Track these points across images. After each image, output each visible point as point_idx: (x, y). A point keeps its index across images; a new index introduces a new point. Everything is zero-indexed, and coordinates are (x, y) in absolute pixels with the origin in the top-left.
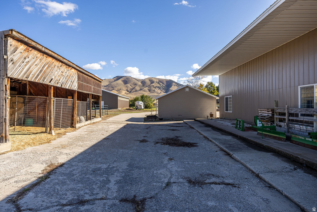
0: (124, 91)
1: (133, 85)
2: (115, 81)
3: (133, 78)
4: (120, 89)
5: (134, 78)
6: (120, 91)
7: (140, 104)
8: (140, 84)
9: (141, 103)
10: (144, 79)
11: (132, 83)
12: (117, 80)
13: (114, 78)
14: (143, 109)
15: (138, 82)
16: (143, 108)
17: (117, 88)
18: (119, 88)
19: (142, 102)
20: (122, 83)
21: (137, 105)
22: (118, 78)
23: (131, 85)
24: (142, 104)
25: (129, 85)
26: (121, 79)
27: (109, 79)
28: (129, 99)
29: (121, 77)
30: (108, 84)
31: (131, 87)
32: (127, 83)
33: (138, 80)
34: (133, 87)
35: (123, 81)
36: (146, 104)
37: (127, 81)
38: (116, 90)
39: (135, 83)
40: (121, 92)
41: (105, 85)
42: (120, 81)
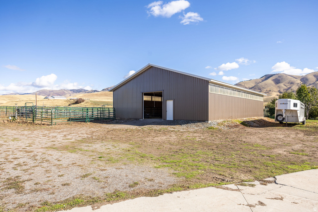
0: (275, 93)
1: (288, 84)
2: (263, 81)
3: (288, 75)
4: (270, 91)
5: (290, 76)
6: (270, 92)
7: (292, 108)
8: (299, 81)
9: (295, 105)
10: (306, 75)
11: (287, 81)
12: (266, 79)
13: (261, 78)
14: (303, 123)
15: (296, 80)
16: (301, 118)
17: (266, 89)
18: (268, 89)
19: (298, 102)
20: (273, 83)
21: (281, 110)
22: (267, 77)
23: (285, 84)
24: (298, 108)
25: (282, 85)
26: (271, 78)
27: (255, 80)
28: (262, 96)
29: (272, 76)
30: (254, 85)
31: (285, 87)
32: (279, 83)
33: (295, 77)
34: (289, 87)
35: (273, 80)
36: (311, 107)
37: (279, 80)
38: (265, 92)
39: (291, 82)
40: (271, 94)
41: (251, 87)
42: (270, 81)
